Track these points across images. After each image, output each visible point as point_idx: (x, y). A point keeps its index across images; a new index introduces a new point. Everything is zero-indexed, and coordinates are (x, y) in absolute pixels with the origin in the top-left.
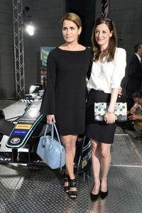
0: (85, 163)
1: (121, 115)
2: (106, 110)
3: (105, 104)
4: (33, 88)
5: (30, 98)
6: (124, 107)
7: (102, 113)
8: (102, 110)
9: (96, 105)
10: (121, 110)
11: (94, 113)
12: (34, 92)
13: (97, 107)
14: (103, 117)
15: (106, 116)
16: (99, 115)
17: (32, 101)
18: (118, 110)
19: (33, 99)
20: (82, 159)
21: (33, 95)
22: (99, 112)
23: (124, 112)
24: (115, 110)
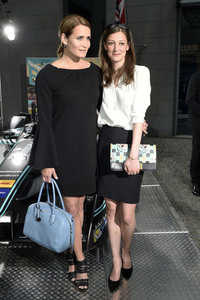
0: (98, 234)
1: (147, 163)
2: (128, 154)
3: (126, 146)
4: (15, 120)
5: (12, 136)
6: (152, 151)
7: (122, 159)
8: (122, 154)
9: (113, 146)
10: (148, 155)
11: (109, 158)
12: (17, 127)
13: (114, 151)
14: (123, 165)
15: (128, 164)
16: (117, 162)
17: (14, 140)
18: (144, 155)
19: (16, 138)
20: (93, 228)
21: (16, 131)
22: (118, 158)
23: (153, 159)
24: (140, 155)
